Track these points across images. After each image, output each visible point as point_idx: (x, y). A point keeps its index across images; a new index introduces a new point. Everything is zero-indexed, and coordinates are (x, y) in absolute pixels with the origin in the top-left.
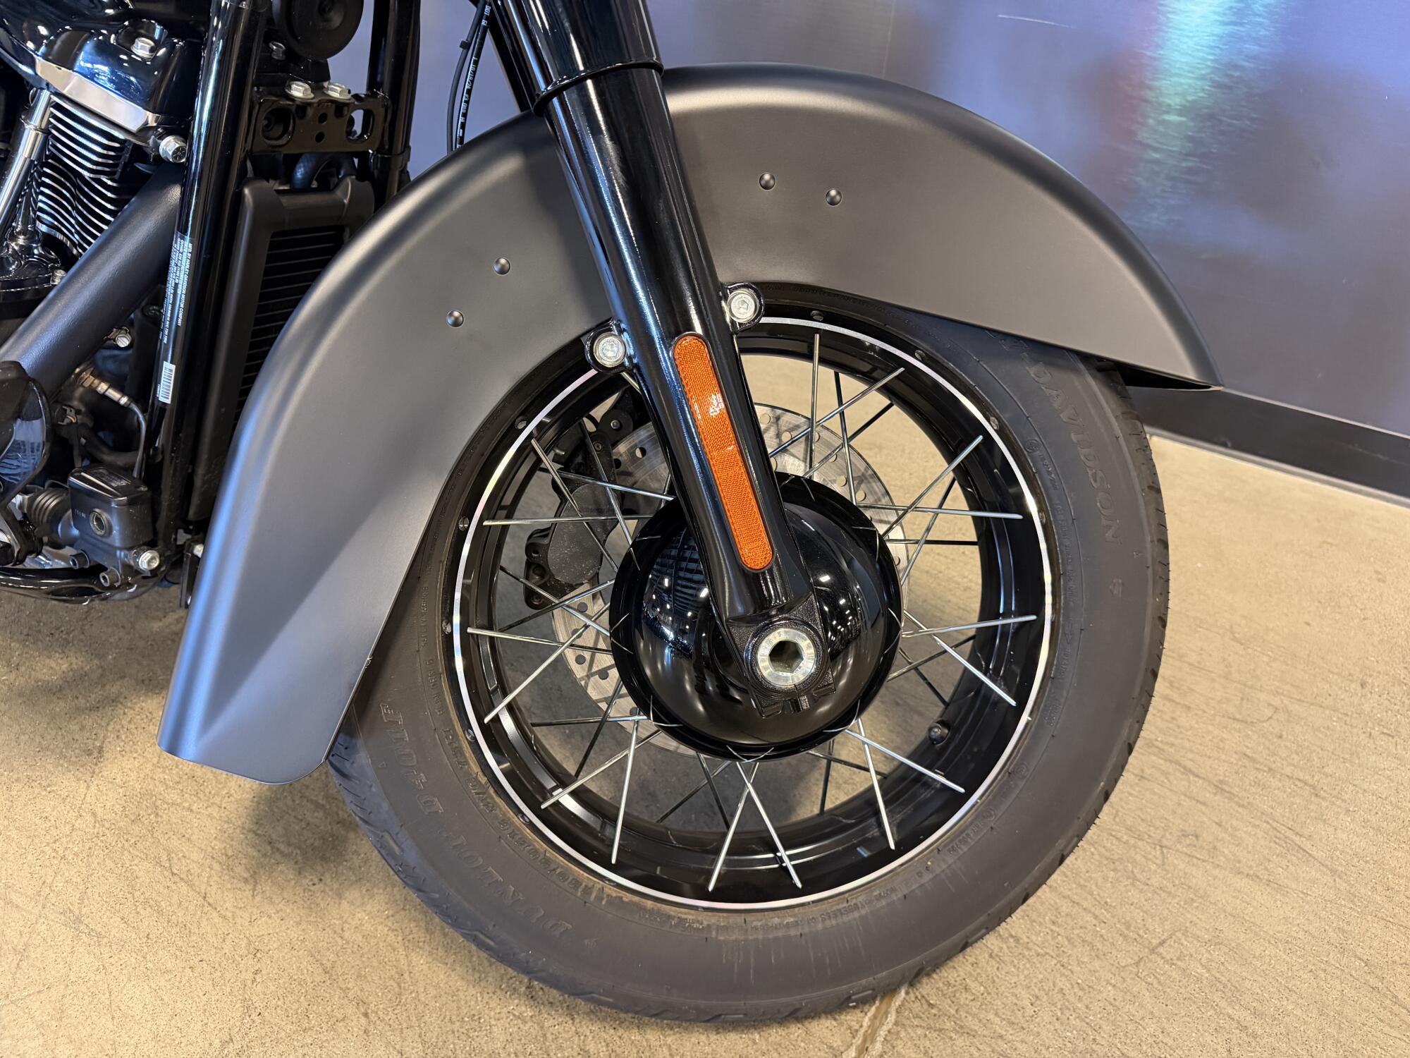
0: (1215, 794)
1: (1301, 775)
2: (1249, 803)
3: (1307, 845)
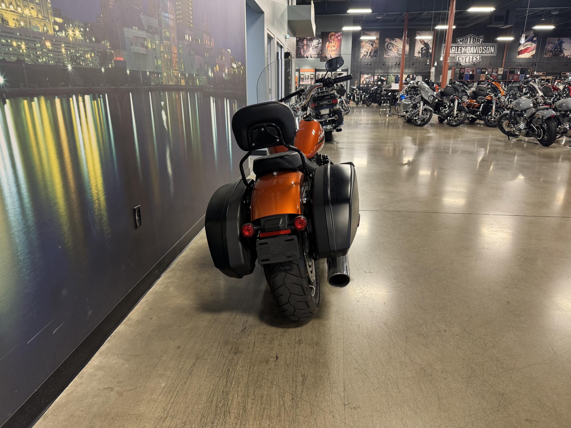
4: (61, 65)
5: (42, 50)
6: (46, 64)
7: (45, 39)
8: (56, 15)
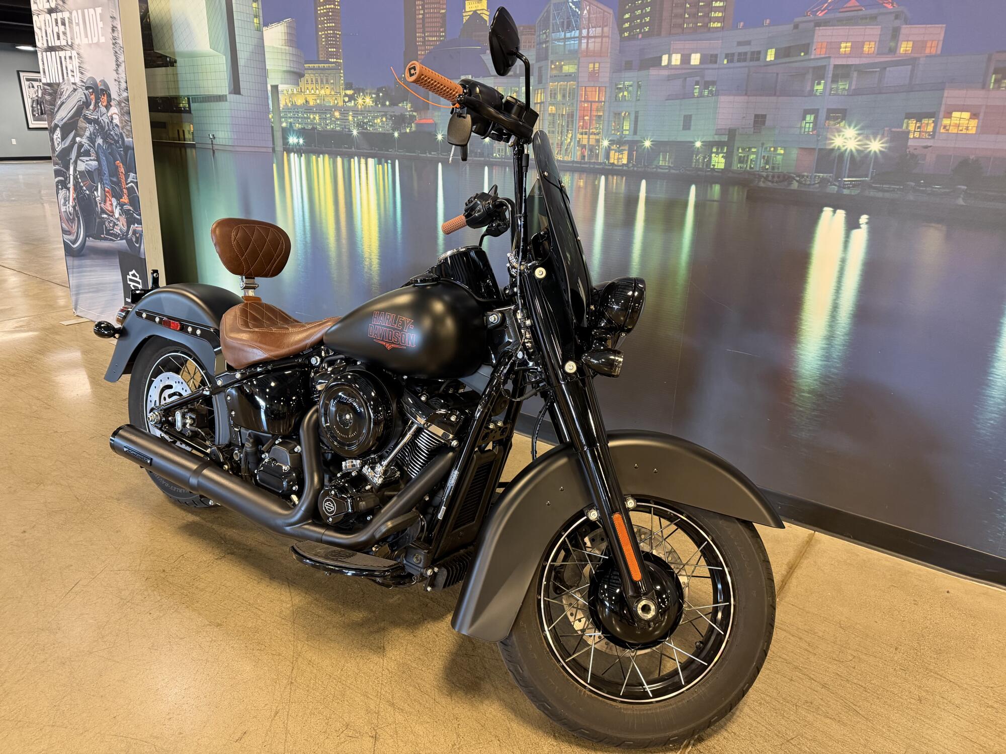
0: (822, 688)
1: (861, 683)
2: (836, 693)
3: (858, 709)
4: (347, 130)
5: (331, 119)
6: (333, 131)
7: (335, 110)
8: (346, 89)
